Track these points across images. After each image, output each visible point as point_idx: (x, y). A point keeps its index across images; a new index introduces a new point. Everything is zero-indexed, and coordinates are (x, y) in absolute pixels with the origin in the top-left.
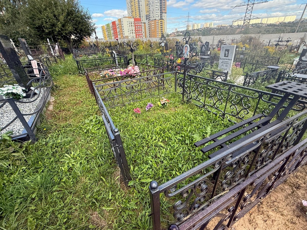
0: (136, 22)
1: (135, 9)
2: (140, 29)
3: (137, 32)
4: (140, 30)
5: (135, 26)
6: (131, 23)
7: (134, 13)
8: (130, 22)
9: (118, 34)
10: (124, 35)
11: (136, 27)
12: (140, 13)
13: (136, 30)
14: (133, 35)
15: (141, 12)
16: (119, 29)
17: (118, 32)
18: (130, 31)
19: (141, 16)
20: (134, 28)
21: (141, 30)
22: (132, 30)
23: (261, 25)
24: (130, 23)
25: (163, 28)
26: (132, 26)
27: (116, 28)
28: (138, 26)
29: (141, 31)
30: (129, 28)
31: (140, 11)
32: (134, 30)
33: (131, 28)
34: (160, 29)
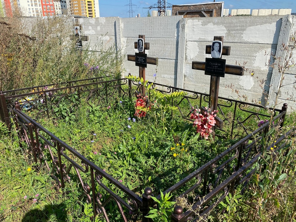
5: (42, 5)
11: (45, 7)
13: (44, 12)
18: (33, 12)
20: (40, 8)
25: (93, 12)
26: (36, 5)
28: (48, 5)
30: (31, 7)
32: (41, 12)
33: (34, 7)
34: (88, 12)
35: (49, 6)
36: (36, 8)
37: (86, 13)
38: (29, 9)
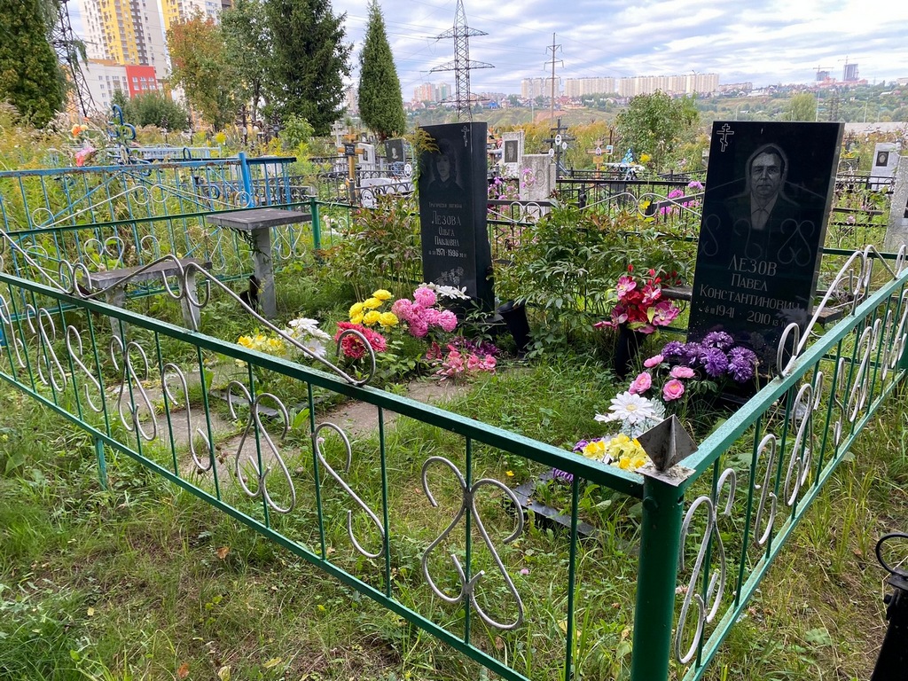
0: (135, 80)
1: (122, 29)
6: (117, 83)
7: (117, 43)
8: (111, 80)
12: (141, 45)
15: (146, 41)
19: (148, 55)
23: (612, 102)
24: (112, 84)
31: (141, 38)
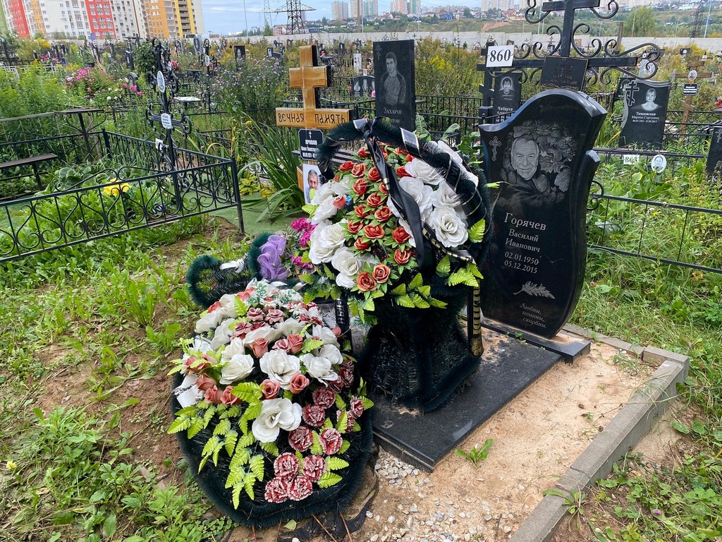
2: (107, 14)
3: (94, 21)
4: (105, 17)
9: (29, 25)
10: (48, 31)
11: (92, 7)
13: (91, 17)
14: (81, 30)
16: (32, 12)
17: (28, 18)
18: (71, 17)
20: (82, 10)
21: (108, 17)
22: (78, 17)
25: (190, 14)
26: (75, 2)
27: (22, 8)
29: (108, 20)
30: (65, 9)
32: (85, 17)
33: (72, 9)
34: (179, 15)
35: (101, 6)
36: (76, 9)
37: (176, 16)
38: (63, 12)
